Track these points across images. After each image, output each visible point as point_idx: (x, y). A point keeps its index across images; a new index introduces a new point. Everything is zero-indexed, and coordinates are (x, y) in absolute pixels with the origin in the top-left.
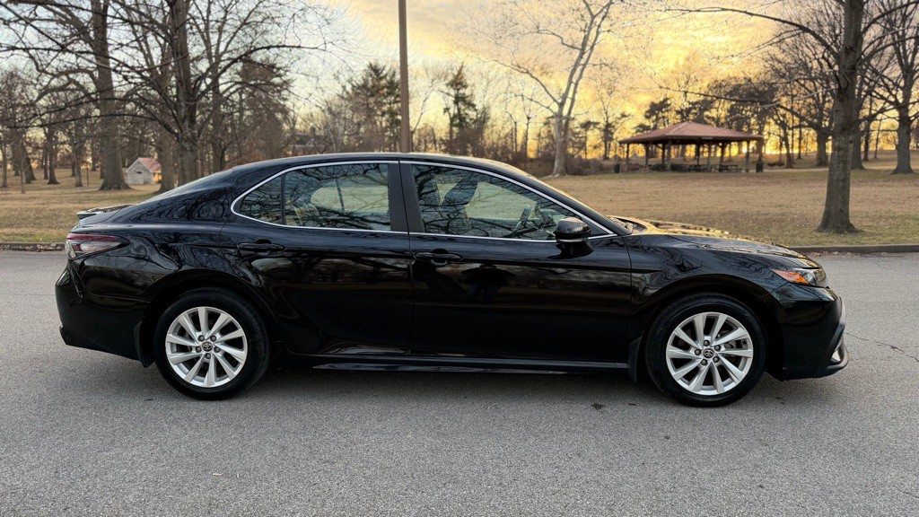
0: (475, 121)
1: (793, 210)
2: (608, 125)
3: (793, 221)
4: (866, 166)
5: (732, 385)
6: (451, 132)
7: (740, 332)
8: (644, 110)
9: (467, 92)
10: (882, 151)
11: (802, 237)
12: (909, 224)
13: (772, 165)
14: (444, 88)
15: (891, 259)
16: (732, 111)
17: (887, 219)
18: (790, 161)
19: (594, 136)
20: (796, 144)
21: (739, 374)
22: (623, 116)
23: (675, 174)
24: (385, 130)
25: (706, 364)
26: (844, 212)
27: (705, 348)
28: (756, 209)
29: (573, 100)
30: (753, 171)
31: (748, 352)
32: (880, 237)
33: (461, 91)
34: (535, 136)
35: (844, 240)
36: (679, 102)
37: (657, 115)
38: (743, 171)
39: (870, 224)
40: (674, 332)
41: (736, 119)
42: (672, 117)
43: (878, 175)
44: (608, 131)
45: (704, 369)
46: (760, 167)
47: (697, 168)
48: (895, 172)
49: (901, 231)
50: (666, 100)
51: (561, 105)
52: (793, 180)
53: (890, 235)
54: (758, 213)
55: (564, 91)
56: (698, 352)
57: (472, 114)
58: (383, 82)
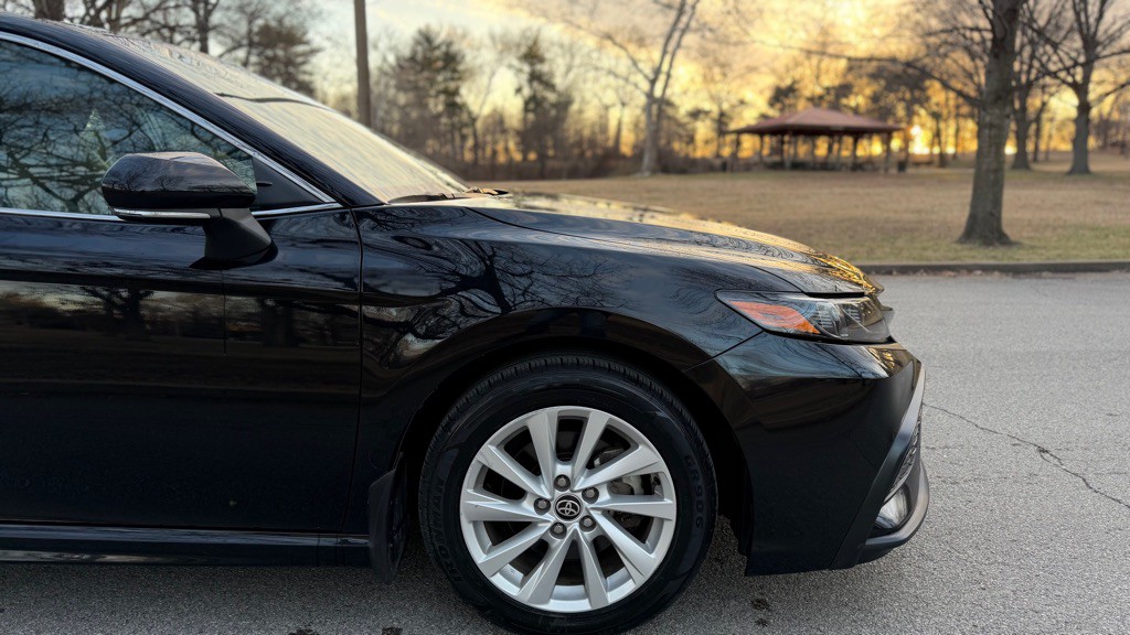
0: (554, 105)
1: (934, 217)
2: (722, 114)
3: (930, 230)
4: (1036, 167)
5: (628, 588)
6: (525, 120)
7: (643, 457)
8: (768, 94)
9: (544, 68)
10: (1056, 151)
11: (936, 251)
12: (1083, 235)
13: (918, 164)
14: (516, 63)
15: (1055, 281)
16: (875, 98)
17: (1055, 229)
18: (943, 160)
19: (703, 130)
20: (951, 140)
21: (644, 559)
22: (742, 102)
23: (796, 173)
24: (439, 116)
25: (563, 534)
26: (995, 216)
27: (558, 494)
28: (886, 215)
29: (669, 76)
30: (894, 171)
31: (664, 507)
32: (1043, 251)
33: (539, 67)
34: (631, 127)
35: (993, 254)
36: (811, 88)
37: (782, 103)
38: (882, 172)
39: (1032, 234)
40: (478, 457)
41: (880, 108)
42: (801, 105)
43: (1048, 177)
44: (721, 123)
45: (559, 547)
46: (902, 166)
47: (825, 166)
48: (1071, 173)
49: (1072, 244)
50: (794, 82)
51: (653, 82)
52: (941, 181)
53: (1056, 248)
54: (887, 220)
55: (657, 64)
56: (541, 505)
57: (551, 97)
58: (438, 53)
